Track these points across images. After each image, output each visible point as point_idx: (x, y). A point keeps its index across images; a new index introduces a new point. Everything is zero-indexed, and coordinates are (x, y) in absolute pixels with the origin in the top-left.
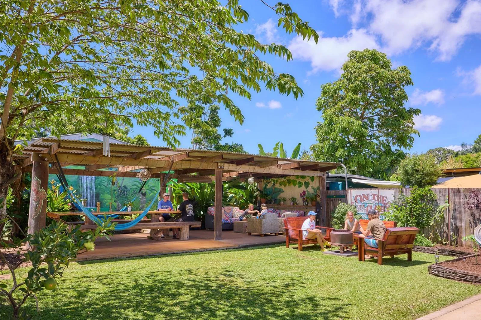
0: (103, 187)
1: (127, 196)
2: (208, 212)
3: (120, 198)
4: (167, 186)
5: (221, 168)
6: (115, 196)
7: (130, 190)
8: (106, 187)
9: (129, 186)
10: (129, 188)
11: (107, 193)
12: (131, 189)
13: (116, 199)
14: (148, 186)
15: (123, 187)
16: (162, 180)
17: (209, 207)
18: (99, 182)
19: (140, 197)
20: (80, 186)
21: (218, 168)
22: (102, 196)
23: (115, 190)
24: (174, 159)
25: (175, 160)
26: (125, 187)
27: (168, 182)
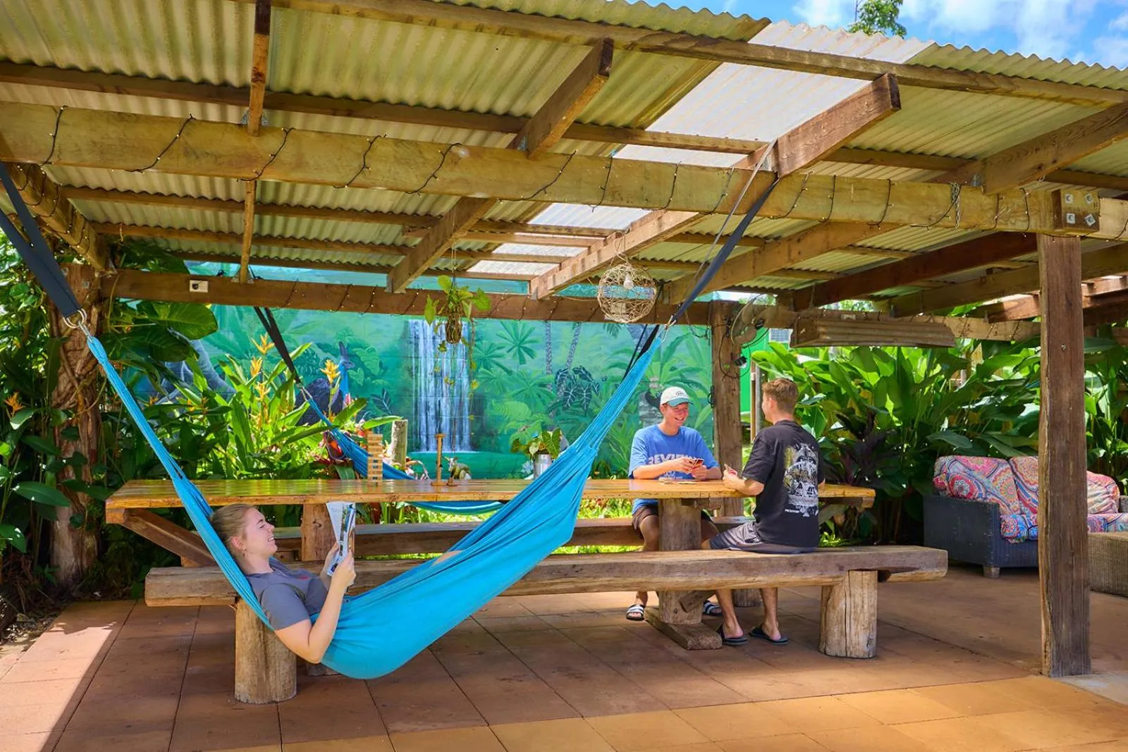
0: (495, 371)
1: (591, 406)
2: (941, 479)
3: (563, 414)
4: (744, 360)
5: (1080, 221)
6: (543, 409)
7: (603, 386)
8: (509, 372)
9: (596, 369)
10: (596, 377)
11: (515, 396)
12: (605, 379)
13: (549, 421)
14: (673, 369)
15: (576, 371)
16: (720, 331)
17: (942, 459)
18: (482, 354)
19: (641, 413)
20: (410, 370)
21: (1059, 222)
22: (494, 409)
23: (542, 385)
24: (784, 156)
25: (792, 158)
26: (584, 374)
27: (750, 340)
